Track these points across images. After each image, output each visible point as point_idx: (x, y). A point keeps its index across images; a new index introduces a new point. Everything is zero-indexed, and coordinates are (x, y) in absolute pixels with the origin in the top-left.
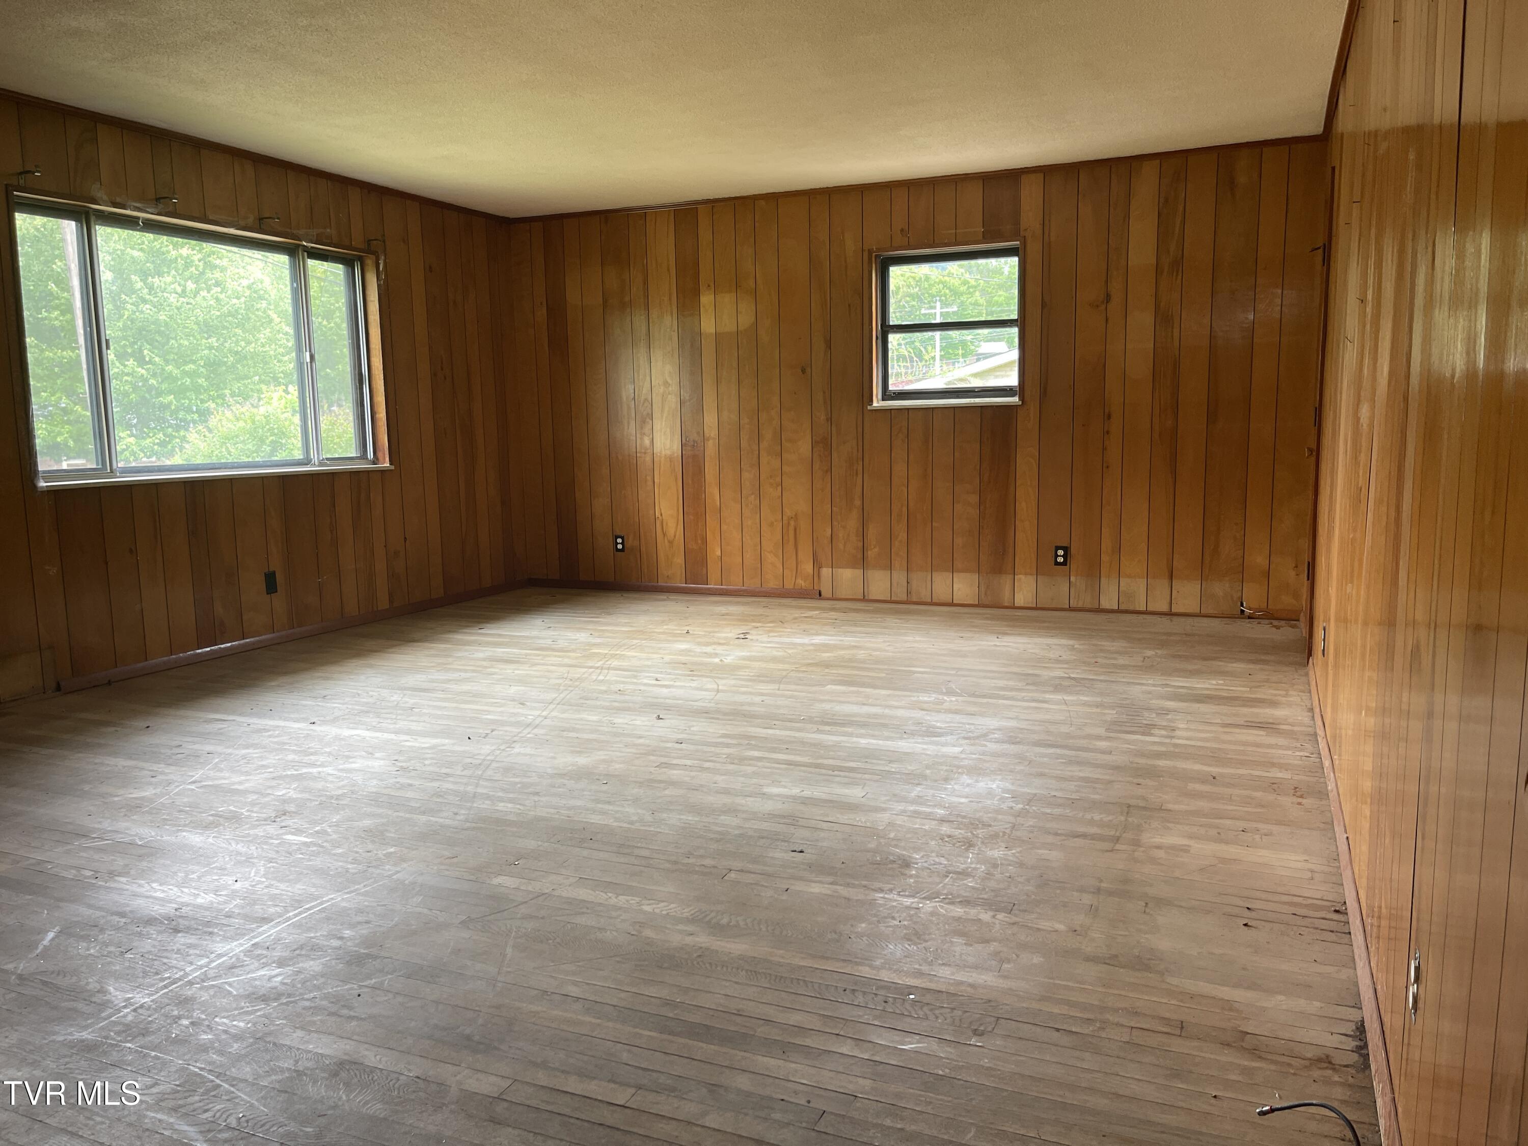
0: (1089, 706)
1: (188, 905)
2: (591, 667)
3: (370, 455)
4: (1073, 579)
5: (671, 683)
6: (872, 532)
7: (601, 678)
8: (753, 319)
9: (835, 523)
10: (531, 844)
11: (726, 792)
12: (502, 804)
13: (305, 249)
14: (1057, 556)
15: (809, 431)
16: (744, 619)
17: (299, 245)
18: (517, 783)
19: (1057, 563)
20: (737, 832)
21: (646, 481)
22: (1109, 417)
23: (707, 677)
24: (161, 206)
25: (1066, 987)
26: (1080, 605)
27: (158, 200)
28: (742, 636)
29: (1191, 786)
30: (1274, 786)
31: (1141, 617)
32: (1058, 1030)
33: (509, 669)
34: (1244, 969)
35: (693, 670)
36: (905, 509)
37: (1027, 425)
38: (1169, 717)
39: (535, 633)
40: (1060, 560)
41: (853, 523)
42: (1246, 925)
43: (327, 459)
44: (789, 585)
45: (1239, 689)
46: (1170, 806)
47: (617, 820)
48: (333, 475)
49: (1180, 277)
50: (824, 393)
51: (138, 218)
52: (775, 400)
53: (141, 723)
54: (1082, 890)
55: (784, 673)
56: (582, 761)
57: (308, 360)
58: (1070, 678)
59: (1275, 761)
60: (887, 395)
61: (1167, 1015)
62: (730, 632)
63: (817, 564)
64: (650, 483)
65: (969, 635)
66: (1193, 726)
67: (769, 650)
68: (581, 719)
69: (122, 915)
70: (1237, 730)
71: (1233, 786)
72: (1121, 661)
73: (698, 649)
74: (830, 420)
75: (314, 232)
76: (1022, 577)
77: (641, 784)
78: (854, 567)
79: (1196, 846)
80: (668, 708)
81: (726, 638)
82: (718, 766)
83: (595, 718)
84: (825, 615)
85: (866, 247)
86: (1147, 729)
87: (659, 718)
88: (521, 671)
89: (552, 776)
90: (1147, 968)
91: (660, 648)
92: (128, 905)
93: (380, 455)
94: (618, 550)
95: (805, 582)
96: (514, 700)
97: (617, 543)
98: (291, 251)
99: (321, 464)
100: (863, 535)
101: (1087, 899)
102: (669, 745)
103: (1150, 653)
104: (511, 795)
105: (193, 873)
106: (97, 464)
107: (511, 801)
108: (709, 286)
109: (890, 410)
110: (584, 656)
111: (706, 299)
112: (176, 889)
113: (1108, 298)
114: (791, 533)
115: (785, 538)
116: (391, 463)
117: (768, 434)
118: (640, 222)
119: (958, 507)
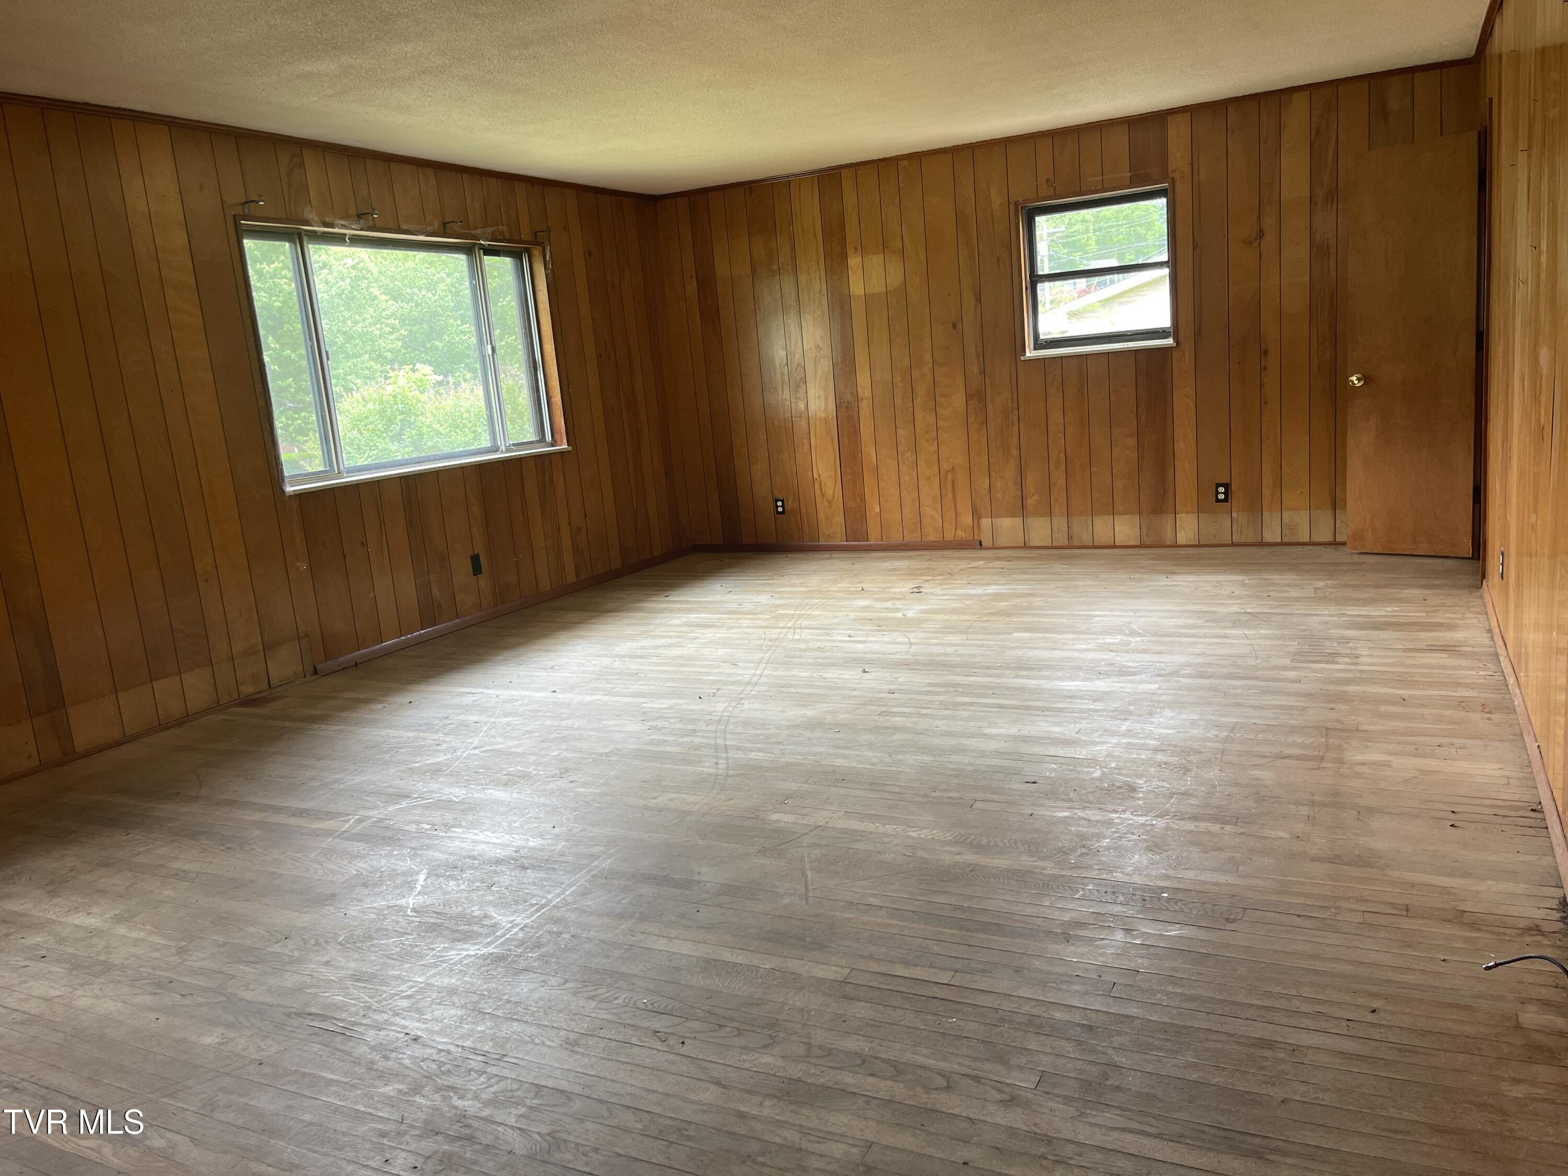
0: (1270, 638)
1: (523, 848)
2: (784, 628)
3: (549, 438)
4: (1234, 515)
5: (864, 639)
6: (1031, 480)
7: (797, 637)
8: (902, 278)
9: (993, 474)
10: (793, 786)
11: (950, 734)
12: (754, 753)
13: (482, 247)
14: (1218, 493)
15: (962, 386)
16: (912, 574)
17: (475, 244)
18: (759, 735)
19: (1218, 501)
20: (971, 768)
21: (803, 444)
22: (1266, 353)
23: (896, 631)
24: (362, 222)
25: (1300, 883)
26: (1243, 541)
27: (359, 216)
28: (916, 590)
29: (1383, 708)
30: (1462, 704)
31: (1306, 548)
32: (1299, 916)
33: (710, 634)
34: (1455, 862)
35: (881, 625)
36: (1062, 455)
37: (1183, 367)
38: (1351, 645)
39: (718, 598)
40: (1221, 497)
41: (1010, 472)
42: (1452, 826)
43: (514, 445)
44: (949, 536)
45: (1416, 615)
46: (1366, 727)
47: (860, 762)
48: (520, 460)
49: (1335, 207)
50: (976, 346)
51: (345, 235)
52: (928, 357)
53: (402, 699)
54: (1297, 803)
55: (968, 624)
56: (809, 713)
57: (490, 352)
58: (1246, 613)
59: (1461, 681)
60: (1040, 344)
61: (1393, 901)
62: (904, 587)
63: (977, 515)
64: (806, 446)
65: (1138, 576)
66: (1376, 653)
67: (946, 602)
68: (794, 676)
69: (473, 858)
70: (1421, 655)
71: (1424, 706)
72: (1294, 593)
73: (878, 605)
74: (983, 373)
75: (489, 230)
76: (1184, 515)
77: (870, 731)
78: (1013, 514)
79: (1397, 761)
80: (870, 662)
81: (900, 593)
82: (934, 712)
83: (805, 674)
84: (991, 565)
85: (1012, 200)
86: (1332, 657)
87: (864, 671)
88: (721, 634)
89: (788, 727)
90: (1369, 865)
91: (842, 606)
92: (474, 850)
93: (557, 437)
94: (778, 513)
95: (965, 533)
96: (725, 662)
97: (777, 507)
98: (468, 250)
99: (508, 451)
100: (1021, 484)
101: (1304, 811)
102: (883, 695)
103: (1321, 584)
104: (758, 746)
105: (515, 822)
106: (325, 467)
107: (760, 750)
108: (856, 249)
109: (1044, 360)
110: (774, 617)
111: (854, 262)
112: (507, 836)
113: (1261, 234)
114: (949, 486)
115: (943, 492)
116: (569, 444)
117: (921, 391)
118: (784, 190)
119: (1116, 451)
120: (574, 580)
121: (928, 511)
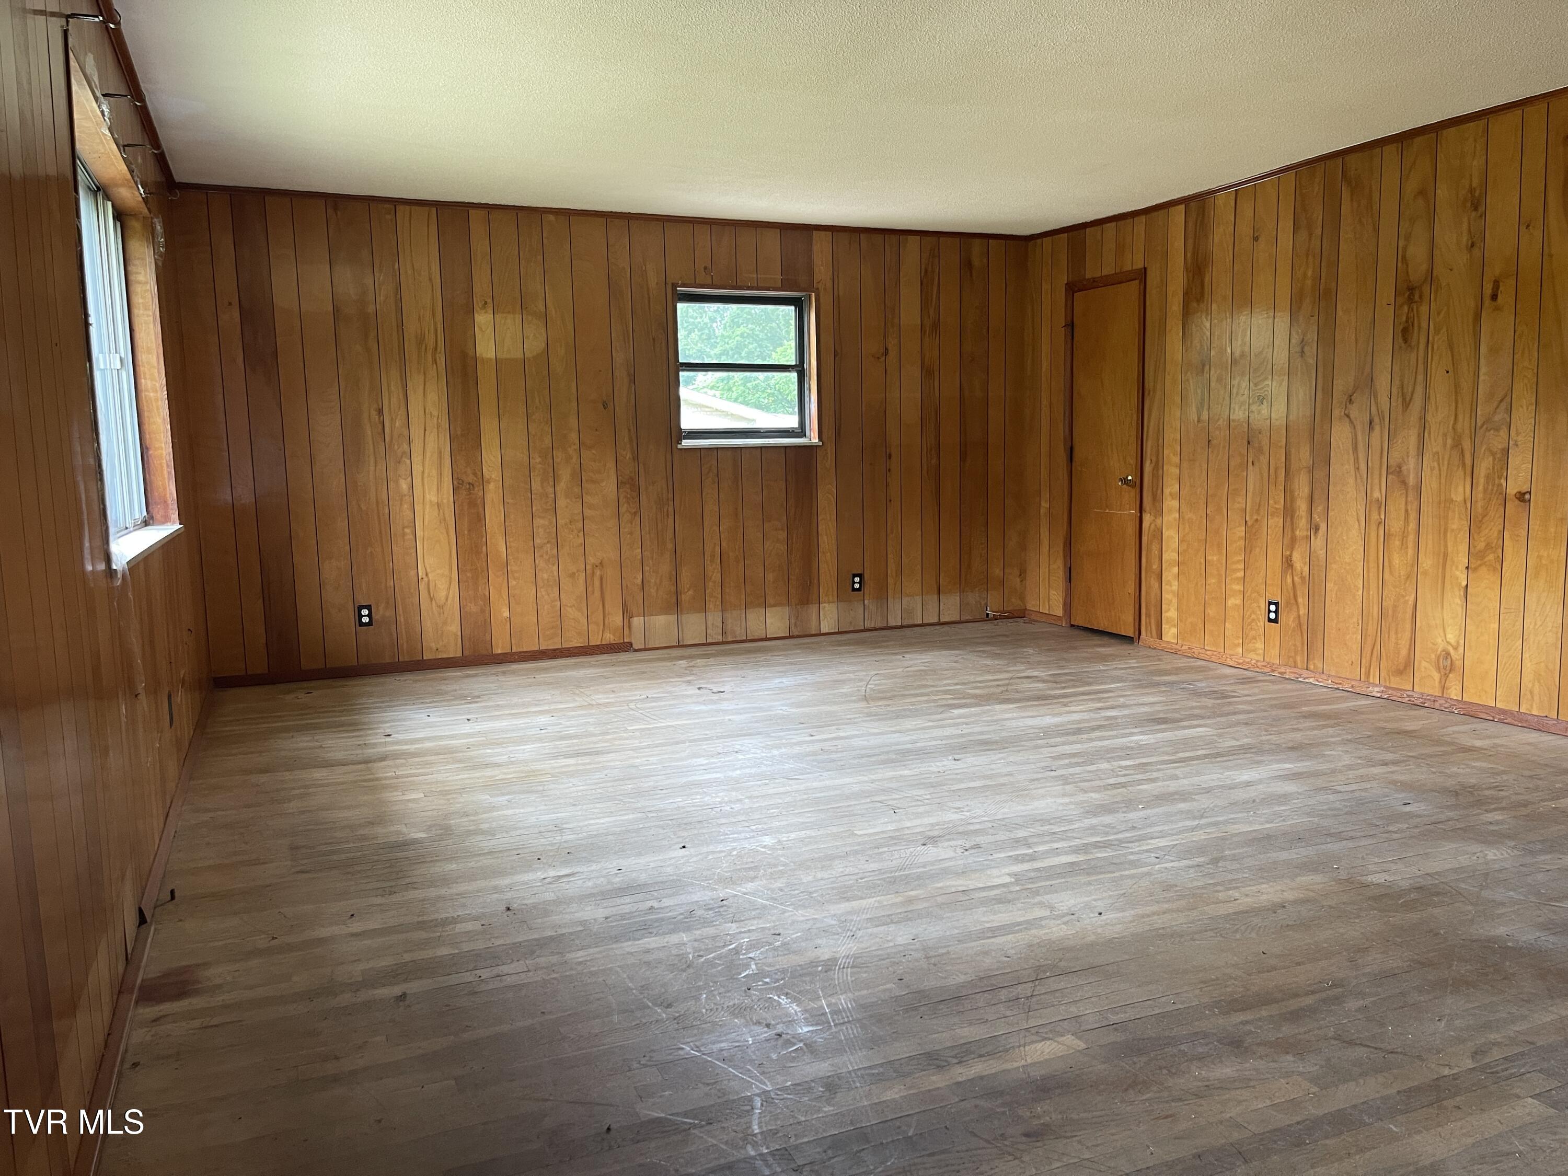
4: (866, 602)
6: (686, 575)
8: (544, 345)
9: (646, 568)
14: (854, 583)
15: (613, 472)
19: (854, 590)
21: (404, 534)
22: (890, 457)
26: (872, 626)
36: (717, 549)
37: (825, 465)
41: (666, 567)
44: (595, 641)
49: (938, 337)
50: (629, 430)
52: (574, 436)
63: (627, 614)
74: (636, 458)
76: (826, 605)
78: (666, 610)
85: (669, 281)
94: (362, 624)
95: (614, 635)
97: (361, 616)
100: (676, 577)
108: (486, 304)
109: (700, 450)
111: (483, 319)
113: (886, 351)
114: (597, 583)
115: (590, 589)
116: (181, 524)
117: (565, 474)
119: (767, 544)
121: (571, 613)
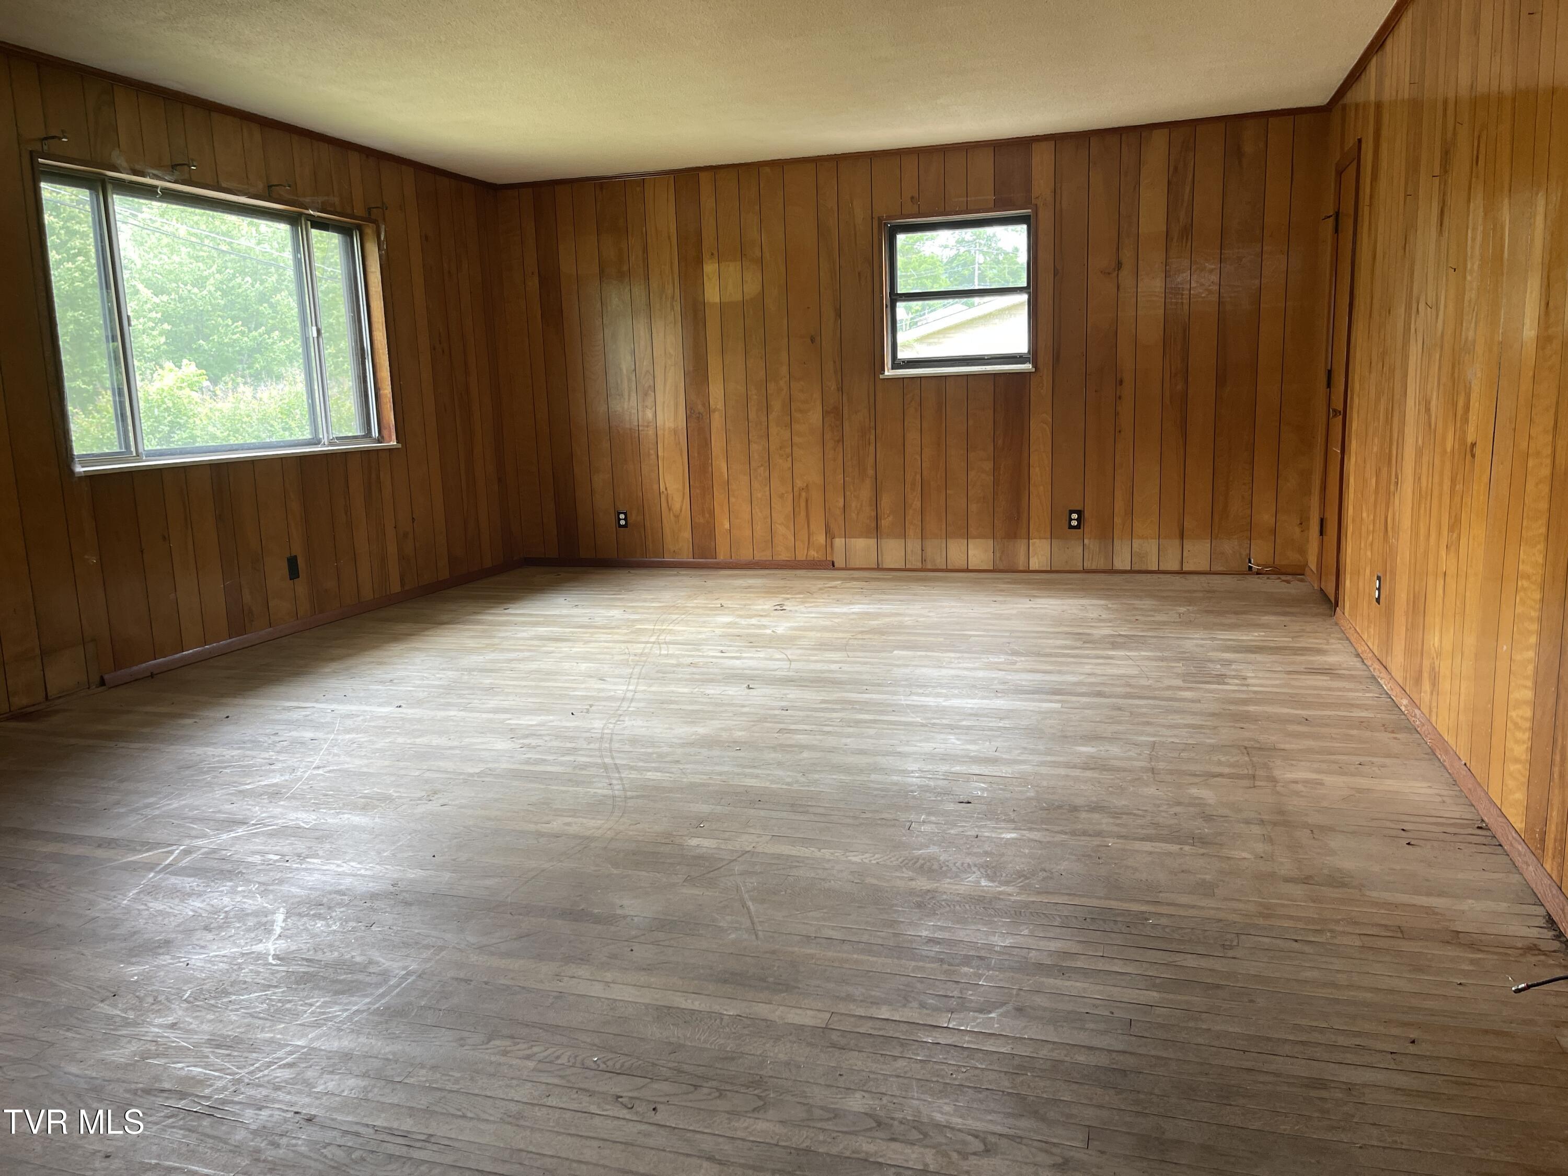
0: (1152, 660)
1: (401, 880)
2: (647, 642)
3: (375, 433)
4: (1086, 541)
5: (738, 655)
6: (886, 501)
7: (664, 652)
8: (760, 287)
9: (848, 493)
10: (704, 808)
11: (862, 752)
12: (650, 773)
13: (310, 218)
14: (1071, 520)
15: (819, 403)
16: (769, 592)
17: (301, 214)
18: (652, 753)
19: (1071, 527)
20: (895, 788)
21: (649, 455)
22: (1121, 382)
23: (770, 647)
24: (177, 173)
25: (1283, 906)
26: (1094, 567)
27: (174, 167)
28: (778, 607)
29: (1291, 728)
30: (1363, 724)
31: (1155, 576)
32: (1296, 941)
33: (565, 648)
34: (1427, 880)
35: (753, 642)
36: (918, 477)
37: (1041, 392)
38: (1233, 667)
39: (565, 612)
40: (1074, 523)
41: (866, 492)
42: (1409, 844)
43: (337, 438)
44: (801, 556)
45: (1283, 640)
46: (1282, 746)
47: (772, 782)
48: (346, 454)
49: (1189, 244)
50: (835, 362)
51: (156, 187)
52: (784, 370)
53: (220, 713)
54: (1248, 822)
55: (844, 641)
56: (701, 730)
57: (315, 335)
58: (1120, 635)
59: (1353, 702)
60: (897, 364)
61: (1383, 922)
62: (766, 604)
63: (830, 535)
64: (654, 457)
65: (1001, 598)
66: (1260, 674)
67: (815, 620)
68: (673, 692)
69: (339, 892)
70: (1303, 677)
71: (1327, 725)
72: (1160, 617)
73: (743, 622)
74: (841, 389)
75: (320, 199)
76: (1037, 541)
77: (774, 749)
78: (866, 534)
79: (1328, 780)
80: (752, 678)
81: (763, 610)
82: (838, 729)
83: (686, 690)
84: (848, 585)
85: (875, 216)
86: (1221, 679)
87: (749, 687)
88: (579, 648)
89: (683, 745)
90: (1344, 885)
91: (704, 622)
92: (340, 884)
93: (385, 433)
94: (620, 526)
95: (817, 552)
96: (591, 677)
97: (620, 519)
98: (293, 220)
99: (331, 444)
100: (876, 504)
101: (1256, 830)
102: (776, 712)
103: (1182, 609)
104: (653, 765)
105: (384, 851)
106: (121, 448)
107: (657, 770)
108: (712, 254)
109: (903, 379)
110: (632, 632)
111: (710, 268)
112: (378, 867)
113: (1119, 265)
114: (803, 504)
115: (797, 509)
116: (398, 441)
117: (777, 405)
118: (638, 189)
119: (972, 474)
120: (398, 589)
121: (780, 529)
